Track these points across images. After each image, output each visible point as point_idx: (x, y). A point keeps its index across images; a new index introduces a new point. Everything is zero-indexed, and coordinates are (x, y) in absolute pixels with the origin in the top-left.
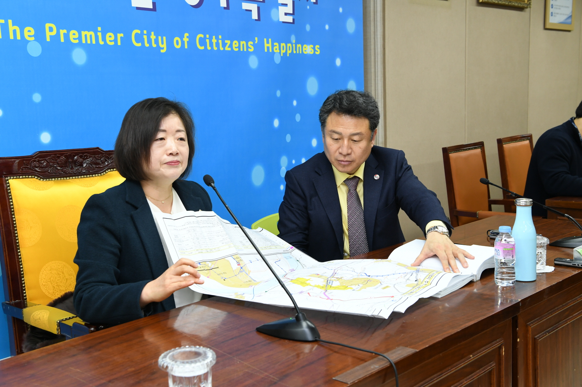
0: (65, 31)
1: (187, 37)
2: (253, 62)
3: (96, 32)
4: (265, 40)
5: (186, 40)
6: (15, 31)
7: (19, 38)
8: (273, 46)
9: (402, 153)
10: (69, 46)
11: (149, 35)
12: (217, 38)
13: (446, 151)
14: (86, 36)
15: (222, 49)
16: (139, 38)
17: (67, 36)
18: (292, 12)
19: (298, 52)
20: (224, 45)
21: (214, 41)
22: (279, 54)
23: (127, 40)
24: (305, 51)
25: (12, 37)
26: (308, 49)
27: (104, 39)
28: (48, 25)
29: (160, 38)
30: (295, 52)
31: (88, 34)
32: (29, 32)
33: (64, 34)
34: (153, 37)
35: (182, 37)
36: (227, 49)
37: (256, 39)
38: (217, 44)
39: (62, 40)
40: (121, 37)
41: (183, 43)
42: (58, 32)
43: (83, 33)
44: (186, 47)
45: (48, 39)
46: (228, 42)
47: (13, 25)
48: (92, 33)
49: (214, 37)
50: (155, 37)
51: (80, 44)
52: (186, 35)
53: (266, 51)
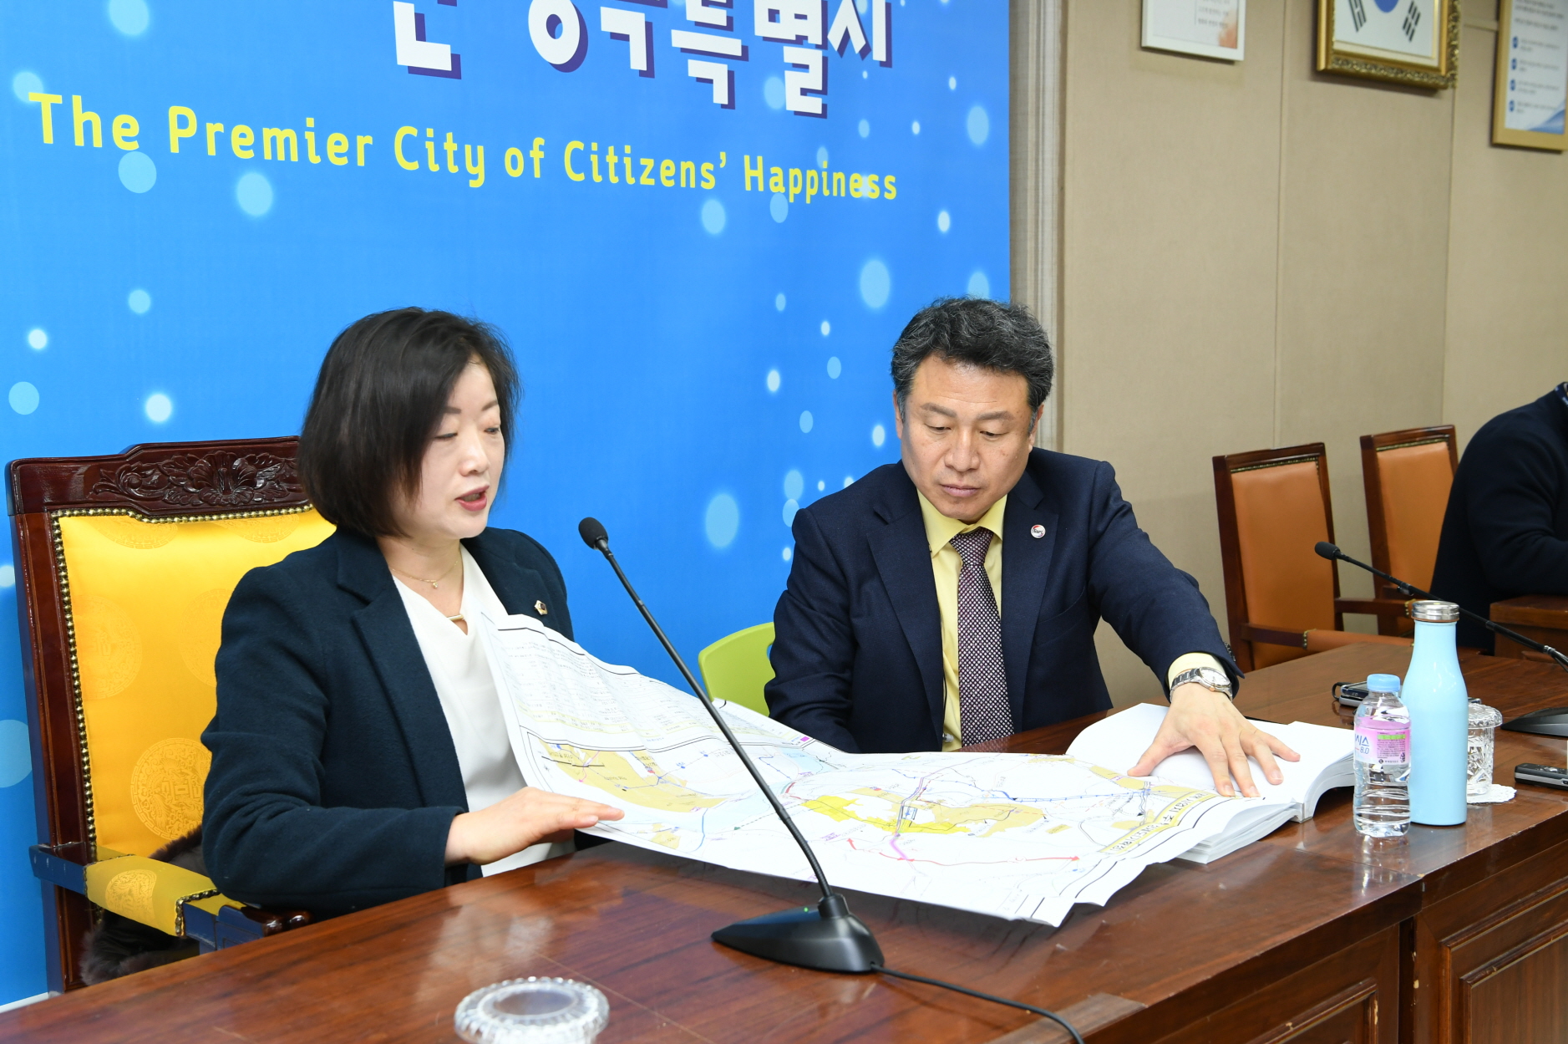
0: (220, 127)
1: (541, 148)
2: (714, 218)
3: (300, 131)
4: (747, 159)
5: (537, 155)
6: (88, 126)
7: (98, 142)
8: (767, 176)
9: (1106, 470)
10: (228, 166)
11: (439, 141)
12: (620, 153)
13: (1223, 467)
14: (274, 140)
15: (631, 181)
16: (413, 149)
17: (223, 140)
18: (819, 87)
19: (835, 193)
20: (638, 170)
21: (612, 159)
22: (784, 197)
23: (381, 152)
24: (856, 190)
25: (79, 141)
26: (864, 186)
27: (321, 149)
28: (175, 111)
29: (468, 148)
30: (826, 193)
31: (281, 134)
32: (126, 128)
33: (217, 134)
34: (450, 146)
35: (526, 148)
36: (646, 180)
37: (723, 155)
38: (620, 169)
39: (212, 150)
40: (367, 146)
41: (529, 162)
42: (201, 131)
43: (268, 133)
44: (537, 174)
45: (175, 148)
46: (648, 163)
47: (85, 109)
48: (291, 134)
49: (611, 149)
50: (455, 147)
51: (258, 162)
52: (539, 141)
53: (748, 187)
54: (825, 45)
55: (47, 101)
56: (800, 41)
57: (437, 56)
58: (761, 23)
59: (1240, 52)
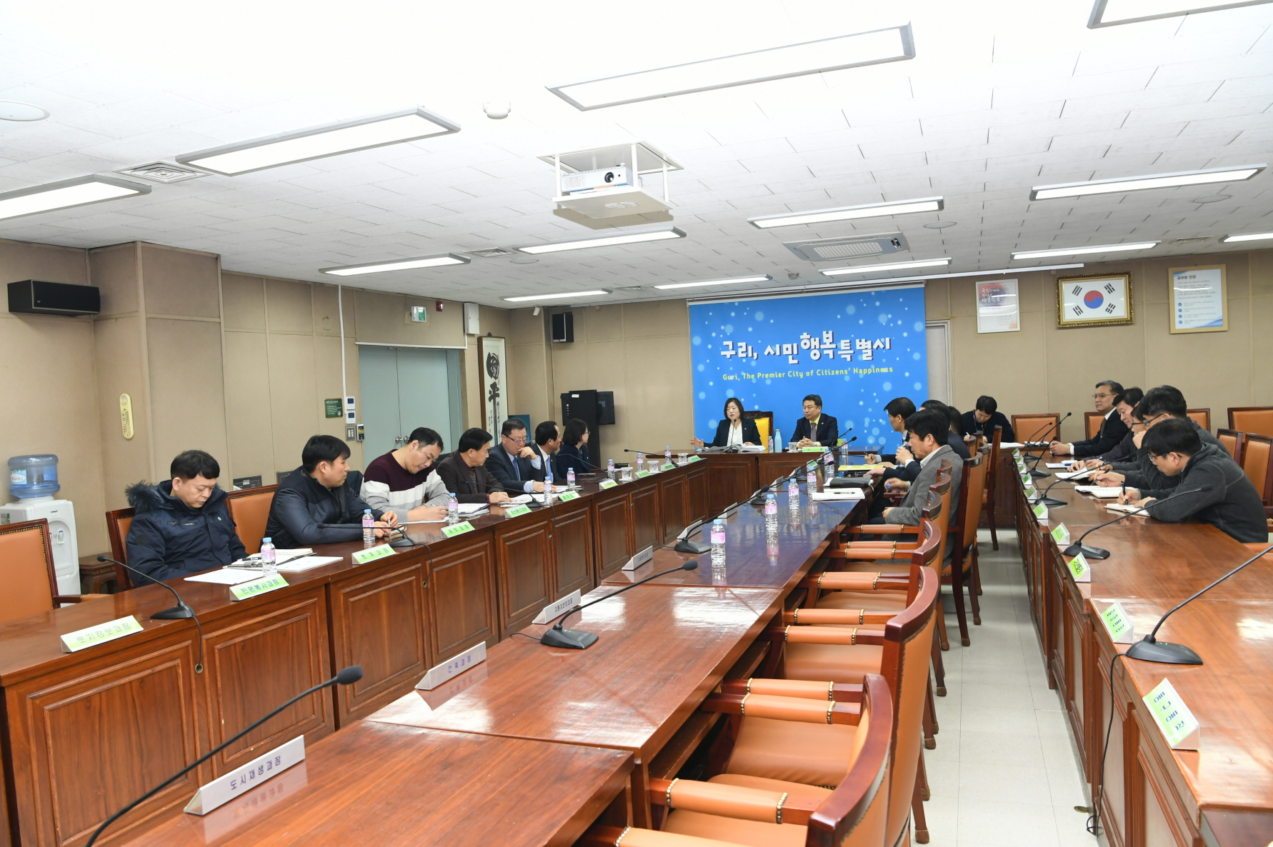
2: (847, 378)
4: (854, 369)
5: (812, 372)
8: (859, 371)
17: (764, 376)
18: (871, 356)
19: (876, 372)
20: (831, 373)
21: (826, 371)
22: (863, 374)
23: (786, 375)
24: (882, 371)
26: (884, 370)
28: (758, 374)
30: (874, 372)
32: (753, 376)
34: (797, 373)
35: (810, 371)
36: (833, 374)
37: (850, 369)
38: (828, 373)
44: (812, 375)
46: (833, 371)
51: (769, 378)
52: (812, 370)
53: (855, 373)
54: (872, 348)
55: (744, 374)
56: (866, 349)
57: (796, 362)
58: (858, 348)
59: (1018, 329)
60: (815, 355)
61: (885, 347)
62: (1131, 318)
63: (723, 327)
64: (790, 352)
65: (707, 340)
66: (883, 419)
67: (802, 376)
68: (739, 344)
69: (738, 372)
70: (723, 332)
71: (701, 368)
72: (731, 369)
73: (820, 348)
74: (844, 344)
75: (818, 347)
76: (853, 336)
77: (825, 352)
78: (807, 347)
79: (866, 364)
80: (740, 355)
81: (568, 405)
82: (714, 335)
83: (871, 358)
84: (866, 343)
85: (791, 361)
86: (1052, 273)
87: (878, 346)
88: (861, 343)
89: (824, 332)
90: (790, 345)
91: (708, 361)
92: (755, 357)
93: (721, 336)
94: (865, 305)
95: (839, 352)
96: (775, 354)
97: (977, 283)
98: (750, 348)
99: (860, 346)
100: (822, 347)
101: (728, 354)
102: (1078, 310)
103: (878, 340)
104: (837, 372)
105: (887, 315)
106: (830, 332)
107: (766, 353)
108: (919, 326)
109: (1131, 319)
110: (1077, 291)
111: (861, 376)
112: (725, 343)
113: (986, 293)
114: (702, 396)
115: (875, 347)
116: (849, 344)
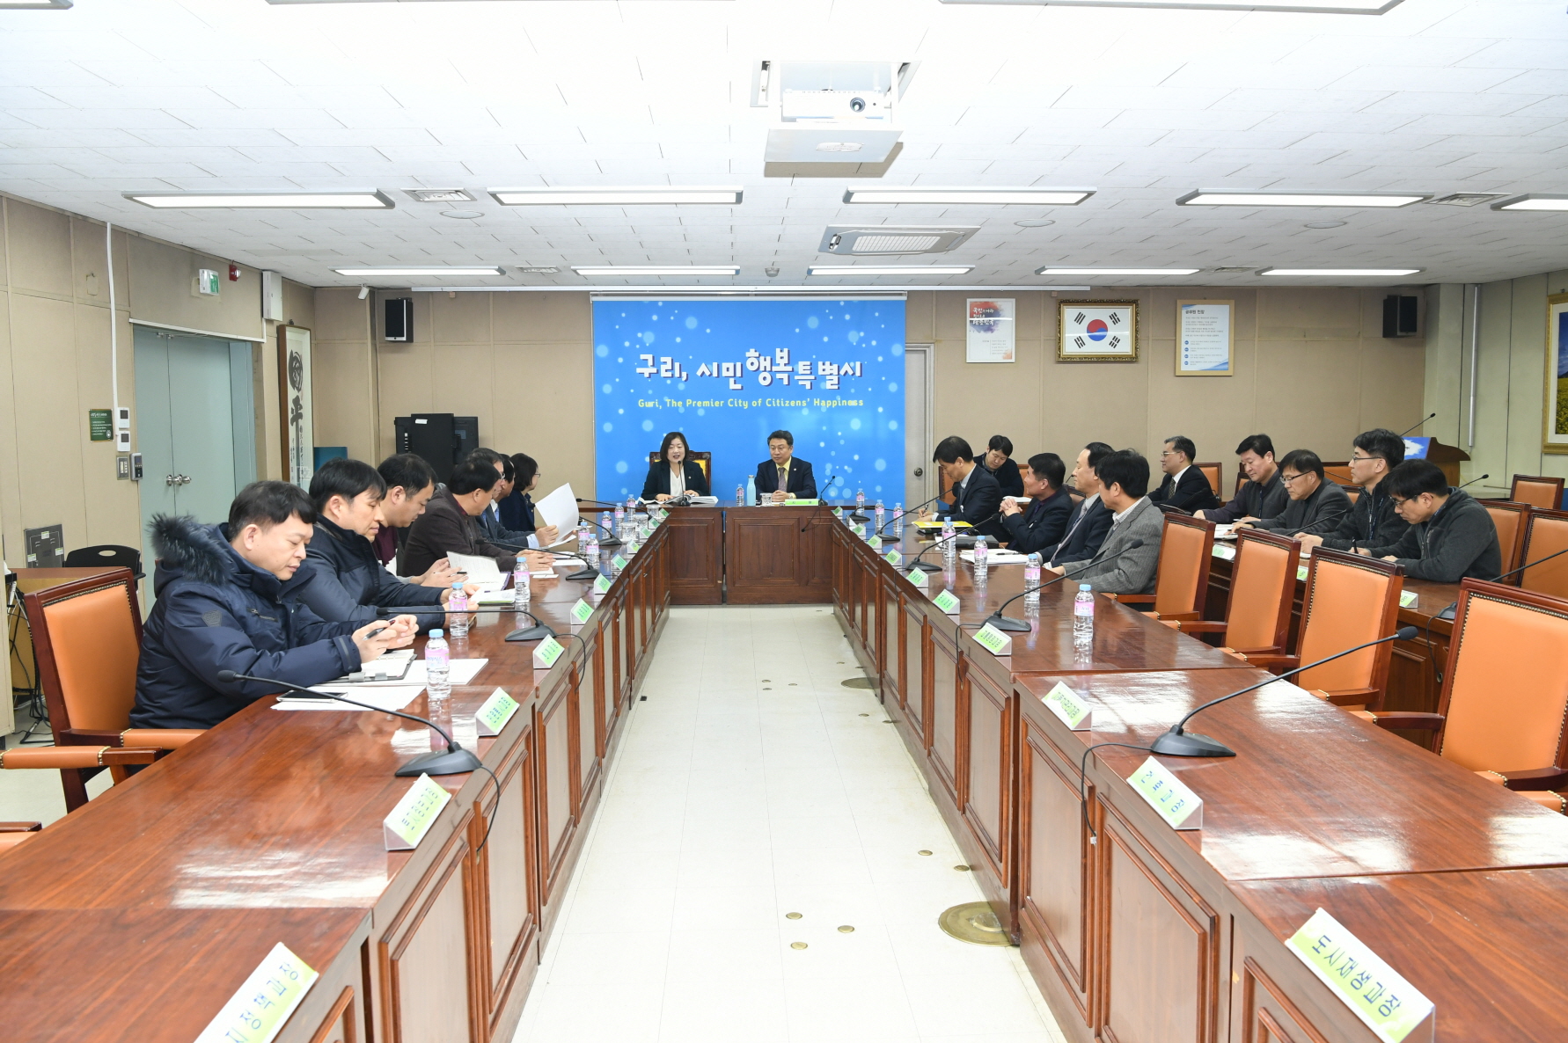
3: (710, 401)
4: (815, 399)
5: (760, 401)
6: (671, 402)
8: (821, 402)
11: (738, 401)
12: (780, 401)
15: (783, 405)
17: (696, 404)
19: (843, 405)
20: (785, 403)
21: (778, 401)
22: (826, 407)
23: (726, 404)
24: (850, 404)
25: (669, 406)
26: (853, 403)
28: (688, 400)
29: (744, 402)
30: (839, 405)
32: (680, 403)
34: (740, 401)
35: (757, 401)
36: (787, 405)
37: (809, 399)
38: (780, 403)
40: (723, 403)
43: (704, 403)
44: (760, 405)
45: (688, 406)
46: (788, 402)
51: (702, 407)
53: (815, 405)
54: (839, 374)
55: (668, 401)
56: (831, 374)
57: (738, 386)
58: (820, 372)
59: (1013, 360)
60: (765, 378)
61: (854, 374)
62: (1136, 354)
63: (640, 335)
64: (731, 373)
65: (617, 350)
66: (849, 466)
67: (746, 406)
68: (663, 359)
69: (658, 396)
70: (640, 341)
71: (607, 389)
72: (650, 392)
73: (771, 371)
74: (802, 366)
75: (768, 369)
76: (814, 357)
77: (779, 376)
78: (755, 367)
79: (830, 395)
80: (663, 374)
81: (406, 435)
82: (627, 344)
83: (836, 387)
84: (831, 367)
85: (732, 386)
86: (1054, 295)
87: (846, 372)
88: (824, 367)
89: (778, 350)
90: (732, 364)
91: (617, 380)
92: (684, 378)
93: (638, 346)
94: (831, 318)
95: (796, 377)
96: (711, 375)
97: (969, 301)
98: (677, 365)
99: (824, 370)
100: (775, 369)
101: (646, 371)
102: (1080, 342)
103: (847, 364)
104: (793, 403)
105: (859, 332)
106: (786, 350)
107: (699, 373)
108: (897, 350)
109: (1136, 357)
110: (1080, 318)
111: (824, 410)
112: (643, 357)
113: (978, 313)
114: (608, 427)
115: (842, 372)
116: (809, 368)
